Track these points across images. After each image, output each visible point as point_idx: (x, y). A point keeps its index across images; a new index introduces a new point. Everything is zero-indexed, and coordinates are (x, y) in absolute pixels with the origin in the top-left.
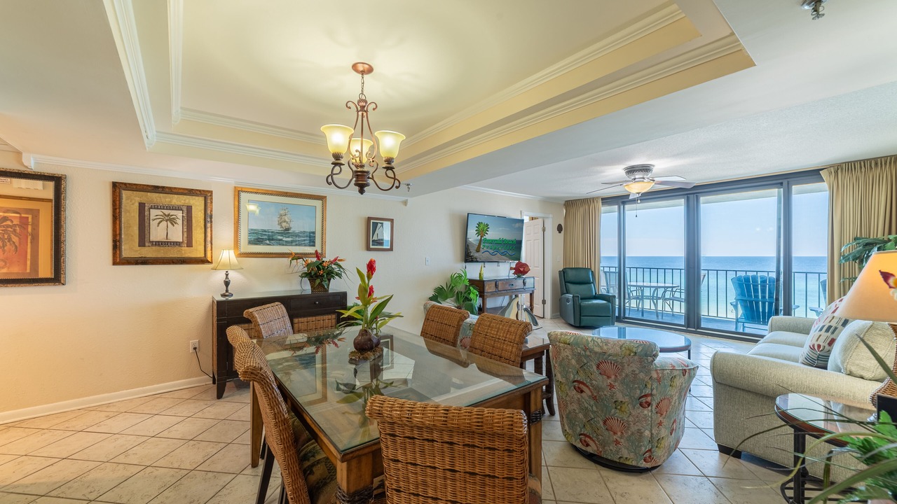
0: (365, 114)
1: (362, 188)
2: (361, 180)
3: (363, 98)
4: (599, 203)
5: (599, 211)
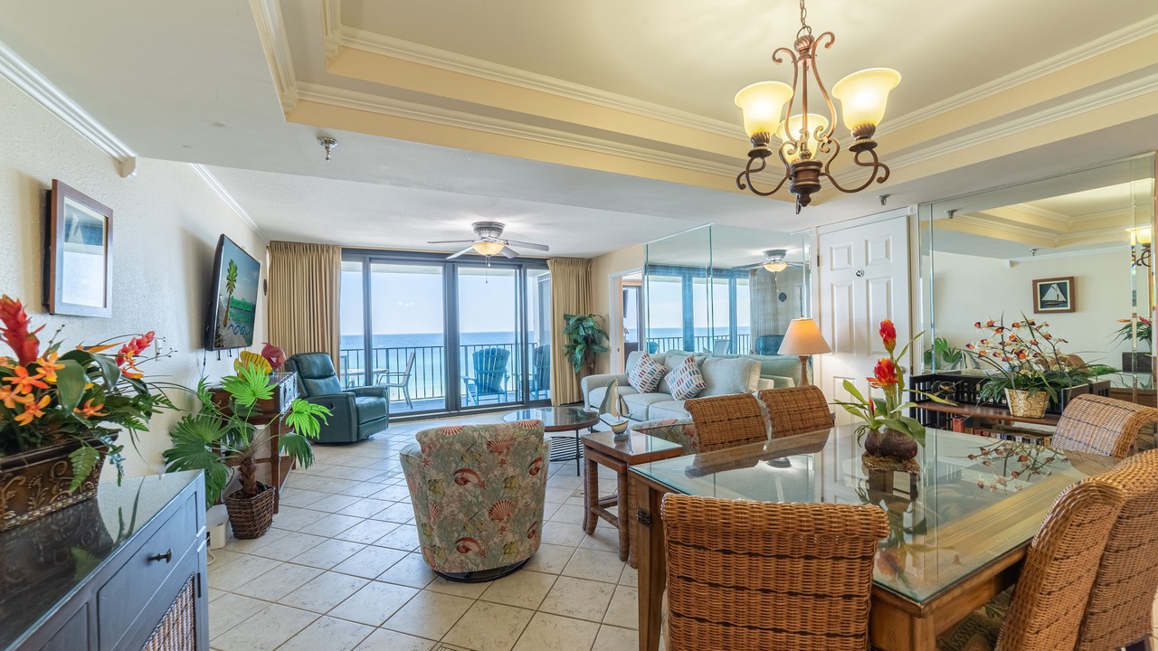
0: (809, 61)
1: (805, 195)
2: (806, 178)
3: (805, 33)
4: (339, 255)
5: (338, 266)
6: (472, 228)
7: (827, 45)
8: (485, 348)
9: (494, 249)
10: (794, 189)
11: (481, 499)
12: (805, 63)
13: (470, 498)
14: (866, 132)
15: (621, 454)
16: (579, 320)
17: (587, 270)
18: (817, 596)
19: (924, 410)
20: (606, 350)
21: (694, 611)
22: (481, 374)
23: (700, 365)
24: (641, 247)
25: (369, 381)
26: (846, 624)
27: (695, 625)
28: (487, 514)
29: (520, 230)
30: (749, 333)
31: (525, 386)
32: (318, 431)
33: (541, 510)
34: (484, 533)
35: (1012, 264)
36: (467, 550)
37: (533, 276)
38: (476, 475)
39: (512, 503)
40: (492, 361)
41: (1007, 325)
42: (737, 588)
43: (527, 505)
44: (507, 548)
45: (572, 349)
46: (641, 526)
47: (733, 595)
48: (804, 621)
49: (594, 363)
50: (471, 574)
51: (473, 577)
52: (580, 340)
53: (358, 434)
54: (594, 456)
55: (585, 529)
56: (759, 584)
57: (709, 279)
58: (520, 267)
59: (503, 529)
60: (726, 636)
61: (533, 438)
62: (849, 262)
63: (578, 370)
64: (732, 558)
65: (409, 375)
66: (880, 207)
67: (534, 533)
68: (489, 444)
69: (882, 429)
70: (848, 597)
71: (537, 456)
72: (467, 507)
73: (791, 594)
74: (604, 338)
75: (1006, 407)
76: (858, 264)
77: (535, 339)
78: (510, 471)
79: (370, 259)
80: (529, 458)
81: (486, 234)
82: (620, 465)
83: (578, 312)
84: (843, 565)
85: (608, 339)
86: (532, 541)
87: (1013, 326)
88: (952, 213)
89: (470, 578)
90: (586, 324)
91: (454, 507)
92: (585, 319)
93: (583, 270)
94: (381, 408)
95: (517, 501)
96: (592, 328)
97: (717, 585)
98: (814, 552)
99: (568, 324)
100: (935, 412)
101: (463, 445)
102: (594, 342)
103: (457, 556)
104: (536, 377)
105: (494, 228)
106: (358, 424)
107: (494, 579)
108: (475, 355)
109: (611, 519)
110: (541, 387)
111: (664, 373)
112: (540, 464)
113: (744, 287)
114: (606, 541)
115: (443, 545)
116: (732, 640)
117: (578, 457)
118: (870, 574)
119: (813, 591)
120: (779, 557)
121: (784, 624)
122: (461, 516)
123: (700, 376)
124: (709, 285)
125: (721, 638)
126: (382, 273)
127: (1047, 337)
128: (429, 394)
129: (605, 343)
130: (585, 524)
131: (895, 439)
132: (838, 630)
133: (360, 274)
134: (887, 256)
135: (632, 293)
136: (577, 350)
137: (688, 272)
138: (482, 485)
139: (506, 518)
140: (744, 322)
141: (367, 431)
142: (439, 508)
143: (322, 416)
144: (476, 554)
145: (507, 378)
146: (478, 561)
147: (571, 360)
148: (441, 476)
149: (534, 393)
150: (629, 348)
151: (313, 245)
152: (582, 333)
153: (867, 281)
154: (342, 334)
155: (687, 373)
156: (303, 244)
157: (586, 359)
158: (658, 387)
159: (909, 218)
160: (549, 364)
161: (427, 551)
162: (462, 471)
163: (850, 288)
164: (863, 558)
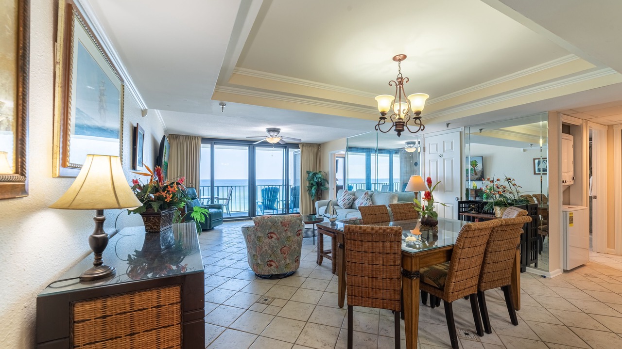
0: (401, 86)
1: (399, 132)
2: (400, 127)
3: (400, 76)
4: (200, 141)
5: (200, 146)
6: (266, 131)
7: (407, 82)
8: (267, 187)
9: (276, 140)
10: (396, 130)
11: (277, 245)
12: (400, 86)
13: (273, 244)
14: (418, 113)
15: (333, 230)
16: (314, 174)
17: (318, 149)
18: (387, 253)
19: (465, 216)
20: (327, 189)
21: (353, 260)
22: (265, 200)
23: (371, 196)
24: (345, 139)
25: (212, 202)
26: (395, 262)
27: (353, 264)
28: (279, 251)
29: (288, 132)
30: (399, 182)
31: (287, 206)
32: (204, 220)
33: (300, 251)
34: (278, 259)
35: (524, 151)
36: (271, 265)
37: (292, 152)
38: (276, 235)
39: (290, 247)
40: (271, 194)
41: (495, 180)
42: (365, 252)
43: (295, 248)
44: (287, 265)
45: (310, 188)
46: (340, 249)
47: (364, 254)
48: (383, 261)
49: (321, 195)
50: (272, 275)
51: (273, 277)
52: (314, 184)
53: (210, 226)
54: (322, 232)
55: (317, 263)
56: (370, 250)
57: (376, 154)
58: (286, 147)
59: (285, 258)
60: (362, 267)
61: (298, 221)
62: (437, 150)
63: (313, 198)
64: (363, 243)
65: (229, 200)
66: (446, 128)
67: (297, 260)
68: (281, 222)
69: (426, 216)
70: (395, 253)
71: (299, 229)
72: (272, 248)
73: (380, 253)
74: (326, 183)
75: (494, 214)
76: (440, 152)
77: (291, 183)
78: (289, 234)
79: (215, 143)
80: (297, 229)
81: (272, 133)
82: (333, 234)
83: (314, 170)
84: (393, 244)
85: (328, 183)
86: (296, 264)
87: (497, 180)
88: (481, 130)
89: (272, 277)
90: (317, 176)
91: (267, 248)
92: (317, 173)
93: (316, 149)
94: (220, 214)
95: (291, 247)
96: (320, 178)
97: (359, 251)
98: (385, 240)
99: (309, 176)
100: (470, 216)
101: (271, 223)
102: (321, 185)
103: (267, 268)
104: (292, 201)
105: (276, 131)
106: (210, 221)
107: (281, 278)
108: (262, 191)
109: (329, 258)
110: (295, 207)
111: (354, 200)
112: (300, 232)
113: (397, 159)
114: (326, 267)
115: (262, 263)
116: (364, 268)
117: (314, 236)
118: (401, 247)
119: (385, 252)
120: (376, 242)
121: (378, 263)
122: (269, 251)
123: (370, 201)
124: (376, 157)
125: (361, 268)
126: (219, 149)
127: (515, 185)
128: (238, 210)
129: (327, 186)
130: (318, 261)
131: (430, 219)
132: (392, 263)
133: (209, 150)
134: (452, 148)
135: (341, 161)
136: (313, 189)
137: (368, 151)
138: (278, 239)
139: (287, 253)
140: (397, 176)
141: (214, 225)
142: (261, 247)
143: (206, 213)
144: (275, 267)
145: (278, 202)
146: (276, 270)
147: (310, 194)
148: (262, 235)
149: (291, 210)
150: (339, 188)
151: (189, 136)
152: (316, 180)
153: (444, 159)
154: (201, 179)
155: (365, 199)
156: (184, 136)
157: (317, 193)
158: (351, 206)
159: (461, 132)
160: (299, 195)
161: (255, 266)
162: (271, 233)
163: (437, 162)
164: (398, 242)
